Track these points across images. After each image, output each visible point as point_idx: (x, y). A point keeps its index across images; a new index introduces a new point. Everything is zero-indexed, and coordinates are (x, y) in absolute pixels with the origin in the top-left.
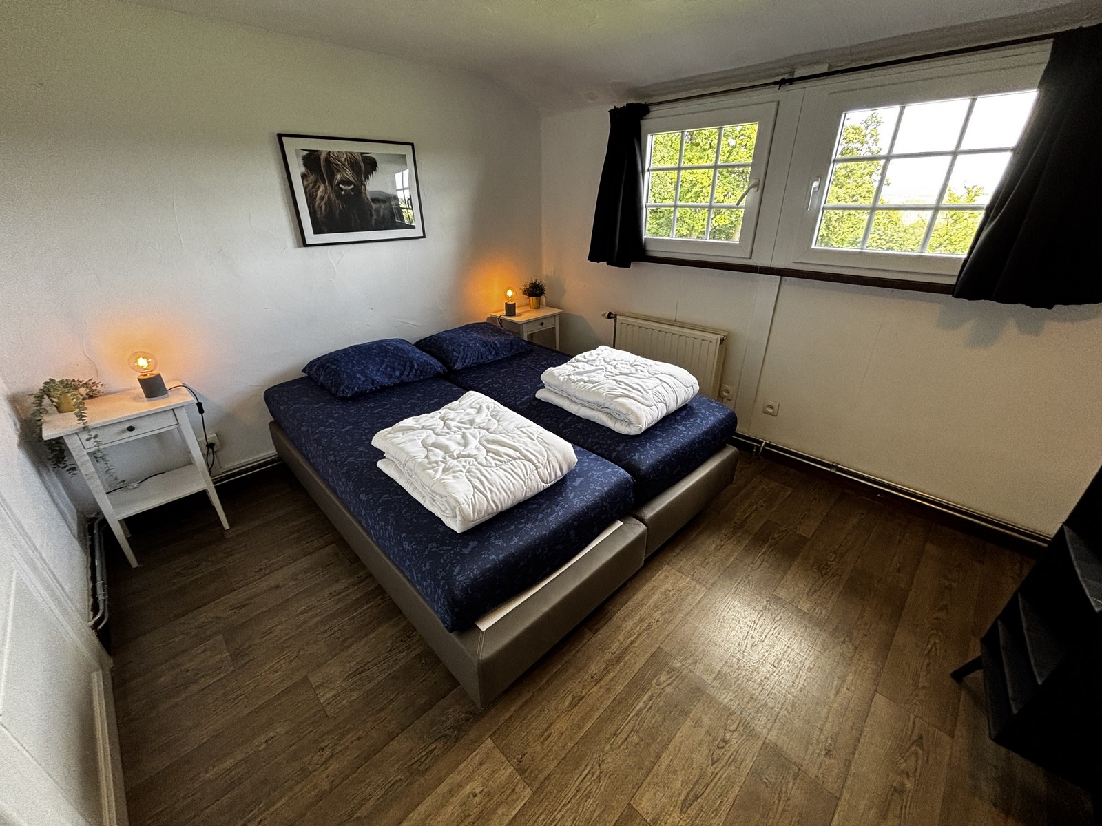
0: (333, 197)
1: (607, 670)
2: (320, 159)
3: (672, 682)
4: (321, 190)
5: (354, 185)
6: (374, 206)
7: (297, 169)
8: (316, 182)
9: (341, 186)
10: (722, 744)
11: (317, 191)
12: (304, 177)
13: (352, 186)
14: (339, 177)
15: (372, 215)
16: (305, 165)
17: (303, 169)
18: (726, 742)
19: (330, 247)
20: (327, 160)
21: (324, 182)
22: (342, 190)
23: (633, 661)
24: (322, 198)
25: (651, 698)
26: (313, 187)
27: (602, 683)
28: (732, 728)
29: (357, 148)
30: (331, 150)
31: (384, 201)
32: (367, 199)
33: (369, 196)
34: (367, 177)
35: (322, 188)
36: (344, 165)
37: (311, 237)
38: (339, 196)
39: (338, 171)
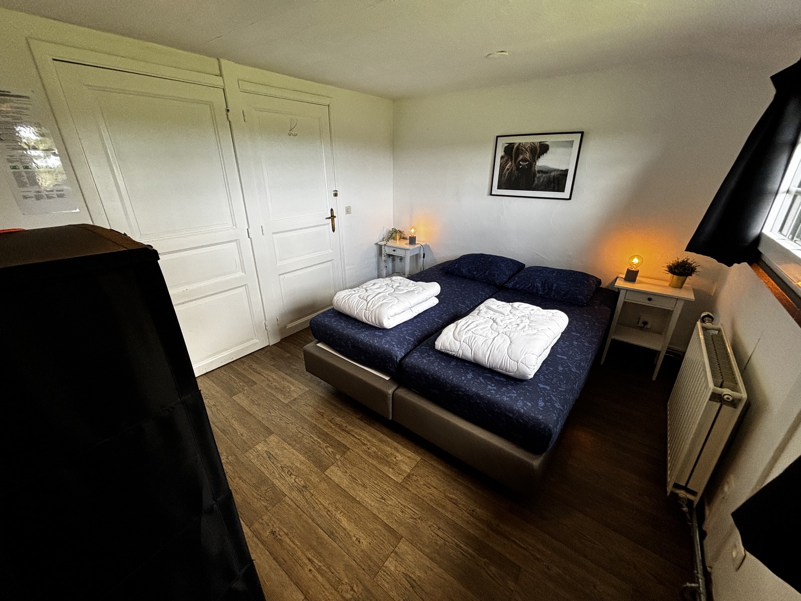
0: (514, 169)
1: (336, 425)
2: (513, 148)
3: (327, 454)
4: (508, 165)
5: (529, 162)
6: (538, 175)
7: (500, 153)
8: (507, 160)
9: (521, 163)
10: (289, 473)
11: (507, 165)
12: (502, 157)
13: (528, 163)
14: (521, 157)
15: (534, 181)
16: (504, 151)
17: (503, 154)
18: (290, 475)
19: (506, 197)
20: (518, 148)
21: (511, 161)
22: (521, 165)
23: (341, 436)
24: (508, 169)
25: (318, 442)
26: (505, 163)
27: (329, 423)
28: (297, 480)
29: (537, 140)
30: (521, 142)
31: (546, 172)
32: (535, 170)
33: (536, 169)
34: (539, 157)
35: (510, 163)
36: (527, 150)
37: (495, 191)
38: (518, 169)
39: (522, 154)
